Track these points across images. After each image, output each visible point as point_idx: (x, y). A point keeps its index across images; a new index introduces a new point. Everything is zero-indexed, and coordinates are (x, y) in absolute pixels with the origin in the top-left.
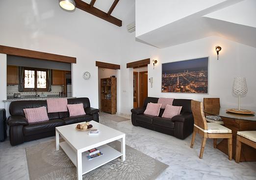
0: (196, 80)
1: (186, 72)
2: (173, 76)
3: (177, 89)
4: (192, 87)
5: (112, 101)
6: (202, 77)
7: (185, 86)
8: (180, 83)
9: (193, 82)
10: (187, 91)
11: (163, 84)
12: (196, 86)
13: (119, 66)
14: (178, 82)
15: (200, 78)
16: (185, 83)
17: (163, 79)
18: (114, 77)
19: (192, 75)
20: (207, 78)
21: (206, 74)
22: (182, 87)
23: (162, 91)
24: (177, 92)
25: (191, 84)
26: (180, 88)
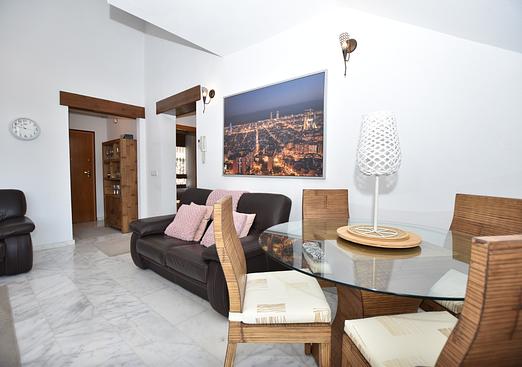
0: (296, 139)
1: (274, 117)
2: (246, 131)
3: (256, 167)
4: (288, 161)
5: (124, 199)
6: (311, 131)
7: (271, 156)
8: (261, 148)
9: (290, 145)
10: (277, 171)
11: (225, 152)
12: (296, 157)
13: (143, 109)
14: (257, 145)
15: (306, 133)
16: (273, 148)
17: (227, 139)
18: (129, 137)
19: (289, 124)
20: (320, 132)
21: (320, 120)
22: (266, 159)
23: (224, 173)
24: (255, 173)
25: (286, 151)
26: (261, 161)
